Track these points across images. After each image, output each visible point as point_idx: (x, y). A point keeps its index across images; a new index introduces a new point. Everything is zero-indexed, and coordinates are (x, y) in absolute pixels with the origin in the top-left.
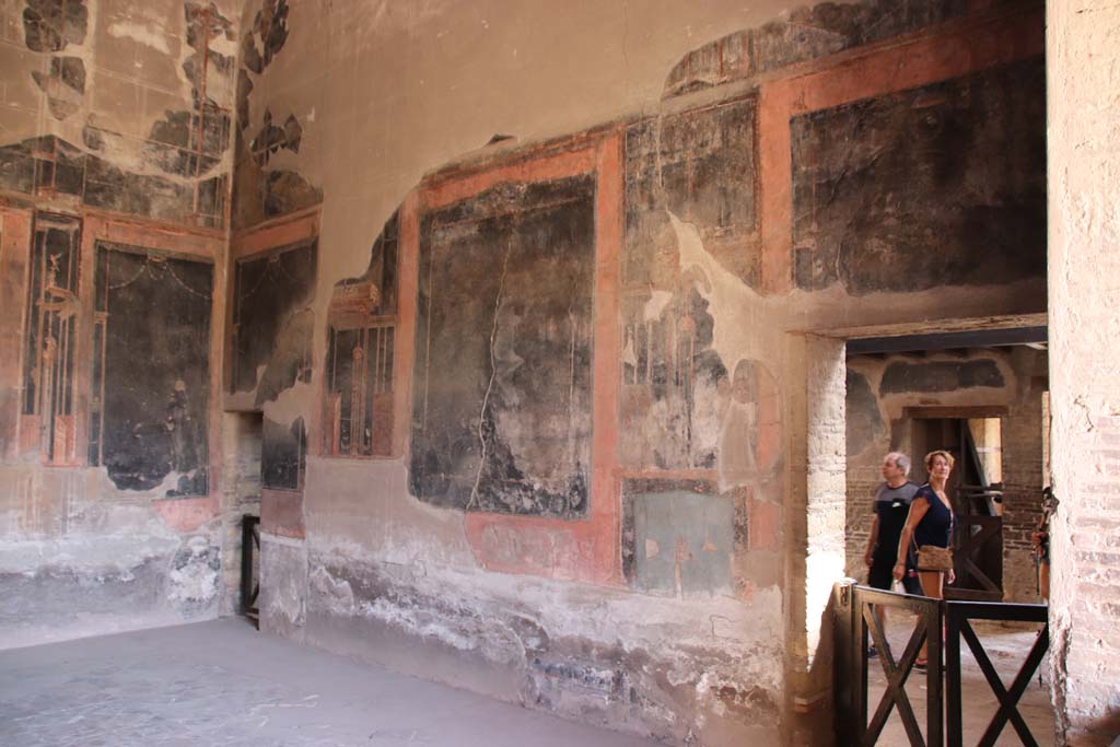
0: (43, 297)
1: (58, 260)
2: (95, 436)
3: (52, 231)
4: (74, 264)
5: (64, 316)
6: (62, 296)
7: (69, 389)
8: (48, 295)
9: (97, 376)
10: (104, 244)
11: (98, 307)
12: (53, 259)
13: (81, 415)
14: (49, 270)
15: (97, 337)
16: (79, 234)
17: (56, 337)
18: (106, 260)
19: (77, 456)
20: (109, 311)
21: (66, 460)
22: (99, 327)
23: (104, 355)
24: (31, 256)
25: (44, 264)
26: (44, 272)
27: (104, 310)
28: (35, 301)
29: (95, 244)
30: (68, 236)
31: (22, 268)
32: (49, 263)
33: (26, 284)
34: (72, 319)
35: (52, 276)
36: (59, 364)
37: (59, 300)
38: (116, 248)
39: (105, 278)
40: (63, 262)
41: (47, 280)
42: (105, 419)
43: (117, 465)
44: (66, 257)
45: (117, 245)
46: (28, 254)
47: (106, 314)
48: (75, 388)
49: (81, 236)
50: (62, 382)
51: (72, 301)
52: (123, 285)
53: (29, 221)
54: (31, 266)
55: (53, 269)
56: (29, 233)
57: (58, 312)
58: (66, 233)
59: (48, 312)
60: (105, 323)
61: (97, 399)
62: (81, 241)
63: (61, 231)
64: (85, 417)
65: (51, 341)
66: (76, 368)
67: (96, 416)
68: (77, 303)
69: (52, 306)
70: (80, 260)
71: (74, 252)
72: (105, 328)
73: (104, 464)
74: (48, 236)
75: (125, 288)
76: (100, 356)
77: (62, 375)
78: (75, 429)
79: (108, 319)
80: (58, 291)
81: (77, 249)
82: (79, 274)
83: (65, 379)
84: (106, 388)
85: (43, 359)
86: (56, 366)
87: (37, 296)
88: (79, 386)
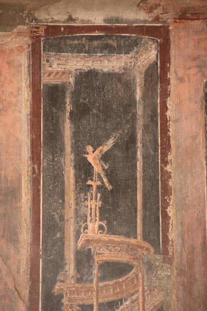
0: (71, 268)
1: (105, 158)
3: (86, 78)
4: (149, 161)
6: (124, 258)
8: (84, 258)
12: (92, 157)
14: (82, 188)
16: (158, 76)
24: (35, 157)
25: (70, 173)
26: (71, 197)
28: (49, 283)
30: (129, 86)
31: (14, 193)
32: (84, 169)
33: (25, 236)
35: (93, 204)
37: (115, 270)
40: (120, 161)
41: (81, 218)
44: (128, 145)
46: (26, 153)
49: (166, 82)
51: (150, 267)
53: (24, 60)
54: (35, 182)
55: (94, 184)
56: (26, 95)
57: (113, 305)
58: (122, 79)
62: (165, 94)
63: (110, 76)
68: (166, 273)
69: (97, 291)
70: (167, 147)
71: (150, 126)
74: (76, 94)
80: (107, 244)
81: (158, 121)
82: (167, 191)
87: (56, 266)
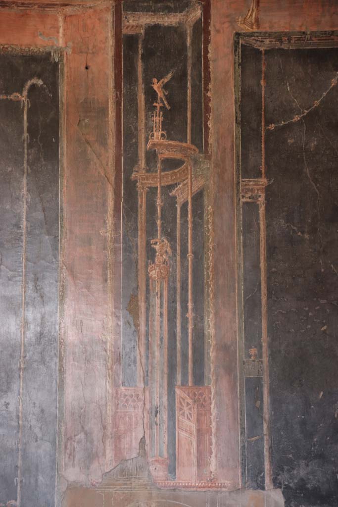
0: (142, 163)
1: (166, 87)
2: (254, 425)
3: (153, 30)
4: (196, 89)
5: (183, 195)
6: (178, 156)
7: (199, 335)
8: (151, 156)
9: (251, 305)
10: (251, 40)
11: (248, 170)
12: (157, 86)
13: (224, 384)
14: (150, 108)
15: (249, 227)
16: (202, 29)
17: (171, 236)
18: (258, 73)
19: (221, 465)
20: (268, 175)
21: (200, 476)
22: (251, 207)
23: (263, 265)
24: (117, 86)
25: (141, 98)
26: (142, 114)
27: (259, 175)
28: (128, 173)
29: (236, 43)
30: (182, 36)
31: (104, 111)
32: (151, 95)
33: (111, 141)
34: (198, 197)
35: (158, 119)
36: (178, 285)
37: (172, 164)
38: (278, 45)
39: (259, 109)
40: (176, 89)
41: (149, 129)
42: (272, 391)
43: (302, 485)
44: (181, 78)
45: (279, 37)
46: (111, 83)
47: (263, 181)
48: (210, 330)
49: (208, 33)
50: (185, 321)
51: (196, 162)
52: (296, 118)
53: (109, 17)
54: (118, 104)
55: (158, 105)
56: (111, 42)
57: (170, 187)
58: (177, 31)
59: (152, 191)
60: (262, 199)
61: (253, 351)
62: (207, 42)
63: (169, 28)
64: (233, 388)
65: (161, 244)
66: (210, 290)
67: (253, 387)
68: (207, 166)
69: (160, 178)
70: (208, 79)
71: (196, 64)
72: (262, 210)
73: (277, 483)
74: (145, 41)
75: (299, 123)
76: (256, 267)
77: (185, 309)
78: (214, 411)
79: (268, 190)
80: (167, 147)
81: (202, 60)
82: (208, 110)
83: (190, 315)
84: (271, 329)
85: (148, 279)
86: (172, 290)
87: (132, 161)
88: (217, 326)
